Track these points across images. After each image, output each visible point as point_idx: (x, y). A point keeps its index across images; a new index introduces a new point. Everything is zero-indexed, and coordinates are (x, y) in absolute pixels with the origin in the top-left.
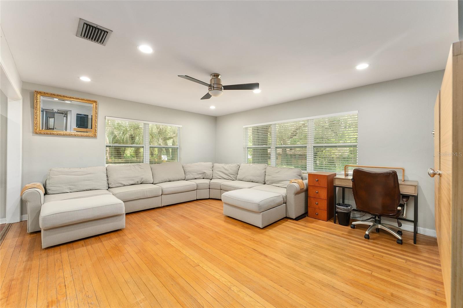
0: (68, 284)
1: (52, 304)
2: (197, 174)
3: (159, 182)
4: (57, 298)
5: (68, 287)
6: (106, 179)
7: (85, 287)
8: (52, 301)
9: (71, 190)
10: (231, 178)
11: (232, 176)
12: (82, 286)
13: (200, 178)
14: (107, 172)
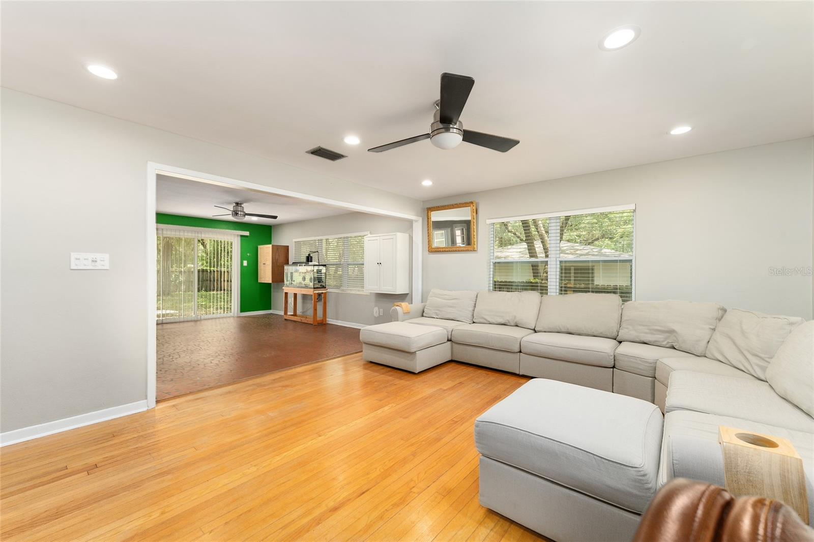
2: (648, 331)
3: (543, 330)
6: (471, 309)
9: (437, 315)
10: (750, 369)
11: (754, 360)
13: (659, 344)
14: (476, 300)
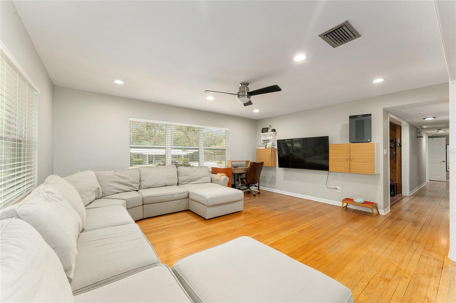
0: (366, 282)
1: (386, 279)
4: (381, 280)
5: (368, 280)
7: (359, 270)
8: (385, 281)
12: (359, 273)
